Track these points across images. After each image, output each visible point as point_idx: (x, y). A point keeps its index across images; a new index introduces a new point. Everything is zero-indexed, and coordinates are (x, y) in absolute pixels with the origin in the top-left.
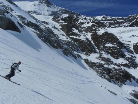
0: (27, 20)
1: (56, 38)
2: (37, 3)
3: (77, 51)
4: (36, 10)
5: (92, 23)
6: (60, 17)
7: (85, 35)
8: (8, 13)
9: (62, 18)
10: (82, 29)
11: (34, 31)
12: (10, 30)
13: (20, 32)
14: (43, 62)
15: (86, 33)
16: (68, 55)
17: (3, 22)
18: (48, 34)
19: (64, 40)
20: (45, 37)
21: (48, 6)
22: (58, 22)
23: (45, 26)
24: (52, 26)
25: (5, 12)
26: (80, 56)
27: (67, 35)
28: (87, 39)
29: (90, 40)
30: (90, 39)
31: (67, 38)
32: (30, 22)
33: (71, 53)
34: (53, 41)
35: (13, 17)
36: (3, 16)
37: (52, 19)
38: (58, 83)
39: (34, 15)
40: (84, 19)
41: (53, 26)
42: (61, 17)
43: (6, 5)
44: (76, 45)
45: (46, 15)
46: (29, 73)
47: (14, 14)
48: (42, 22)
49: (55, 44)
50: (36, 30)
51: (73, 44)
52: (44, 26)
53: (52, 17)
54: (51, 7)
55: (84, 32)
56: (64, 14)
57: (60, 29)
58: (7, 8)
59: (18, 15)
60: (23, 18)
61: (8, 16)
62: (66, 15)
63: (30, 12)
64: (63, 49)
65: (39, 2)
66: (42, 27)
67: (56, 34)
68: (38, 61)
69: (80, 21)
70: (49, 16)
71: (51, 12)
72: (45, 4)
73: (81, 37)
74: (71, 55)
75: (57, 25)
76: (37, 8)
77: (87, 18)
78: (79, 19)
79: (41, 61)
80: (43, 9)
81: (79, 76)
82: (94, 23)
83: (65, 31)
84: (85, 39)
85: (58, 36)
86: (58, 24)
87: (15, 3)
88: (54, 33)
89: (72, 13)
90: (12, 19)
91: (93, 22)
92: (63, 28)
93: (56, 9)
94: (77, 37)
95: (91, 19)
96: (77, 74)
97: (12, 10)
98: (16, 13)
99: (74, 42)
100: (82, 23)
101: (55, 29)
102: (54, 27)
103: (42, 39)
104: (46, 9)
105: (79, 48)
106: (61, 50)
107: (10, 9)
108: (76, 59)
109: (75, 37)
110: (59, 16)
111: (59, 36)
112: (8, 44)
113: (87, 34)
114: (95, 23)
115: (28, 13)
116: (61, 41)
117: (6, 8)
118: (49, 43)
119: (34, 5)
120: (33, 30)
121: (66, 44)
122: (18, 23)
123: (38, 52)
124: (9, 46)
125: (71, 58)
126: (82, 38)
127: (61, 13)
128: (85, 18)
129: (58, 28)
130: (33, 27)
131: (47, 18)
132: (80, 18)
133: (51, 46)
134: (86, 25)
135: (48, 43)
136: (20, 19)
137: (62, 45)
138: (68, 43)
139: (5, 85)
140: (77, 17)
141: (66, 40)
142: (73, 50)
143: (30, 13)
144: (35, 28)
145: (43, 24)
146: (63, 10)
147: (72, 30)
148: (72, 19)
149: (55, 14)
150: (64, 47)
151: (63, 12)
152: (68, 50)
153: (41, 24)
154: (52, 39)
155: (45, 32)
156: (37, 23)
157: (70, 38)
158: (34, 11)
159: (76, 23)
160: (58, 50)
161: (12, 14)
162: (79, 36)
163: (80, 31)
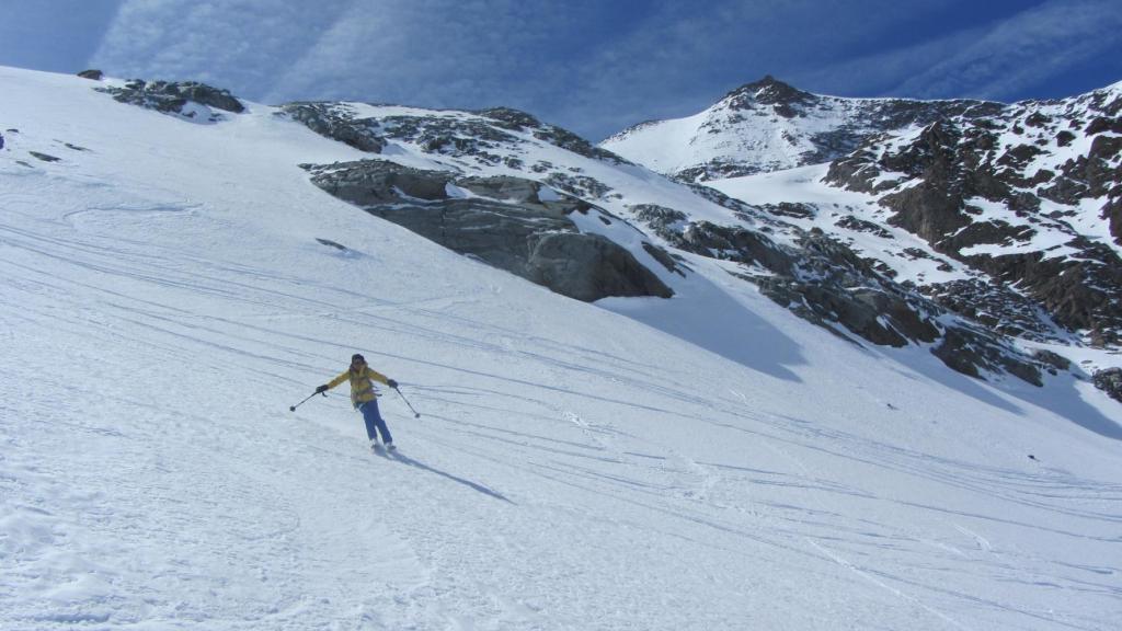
0: (690, 220)
1: (875, 281)
2: (723, 110)
3: (1034, 330)
4: (724, 154)
5: (1090, 131)
6: (874, 156)
7: (1064, 218)
8: (585, 208)
9: (886, 155)
10: (1034, 191)
11: (742, 272)
12: (615, 294)
13: (667, 293)
14: (834, 436)
15: (1065, 208)
16: (981, 371)
17: (572, 262)
18: (827, 267)
19: (928, 282)
20: (808, 291)
21: (787, 112)
22: (866, 188)
23: (798, 230)
24: (837, 219)
25: (571, 211)
26: (1061, 363)
27: (940, 249)
28: (1080, 241)
29: (1105, 247)
30: (1108, 239)
31: (947, 268)
32: (709, 226)
33: (994, 354)
34: (861, 302)
35: (614, 224)
36: (564, 231)
37: (827, 179)
38: (955, 550)
39: (722, 184)
40: (1030, 122)
41: (844, 214)
42: (880, 153)
43: (564, 171)
44: (1016, 298)
45: (790, 167)
46: (765, 516)
47: (614, 206)
48: (771, 208)
49: (882, 321)
50: (749, 262)
51: (994, 293)
52: (790, 230)
53: (824, 169)
54: (803, 115)
55: (1047, 206)
56: (891, 133)
57: (890, 221)
58: (577, 187)
59: (639, 207)
60: (665, 218)
61: (587, 223)
62: (910, 134)
63: (694, 172)
64: (938, 342)
65: (731, 106)
66: (782, 238)
67: (872, 261)
68: (803, 438)
69: (1007, 140)
70: (807, 167)
71: (812, 140)
72: (769, 108)
73: (1034, 239)
74: (1001, 367)
75: (867, 205)
76: (729, 143)
77: (1045, 111)
78: (994, 132)
79: (818, 433)
80: (760, 136)
81: (1091, 493)
82: (1106, 129)
83: (924, 227)
84: (1067, 244)
85: (883, 267)
86: (867, 196)
87: (609, 146)
88: (861, 256)
89: (944, 111)
90: (613, 233)
91: (1098, 126)
92: (907, 214)
93: (837, 113)
94: (1008, 244)
95: (1076, 108)
96: (1067, 480)
97: (599, 189)
98: (625, 201)
99: (998, 281)
100: (1026, 153)
101: (860, 229)
102: (851, 218)
103: (793, 305)
104: (779, 134)
105: (1040, 311)
106: (922, 344)
107: (590, 187)
108: (1040, 385)
109: (995, 250)
110: (867, 149)
111: (894, 263)
112: (619, 372)
113: (1071, 214)
114: (1115, 131)
115: (686, 180)
116: (913, 292)
117: (569, 188)
118: (841, 319)
119: (709, 128)
120: (733, 266)
121: (948, 304)
122: (649, 248)
123: (792, 384)
124: (628, 381)
125: (1002, 386)
126: (1048, 242)
127: (872, 131)
128: (1037, 115)
129: (876, 221)
130: (728, 252)
131: (800, 181)
132: (1000, 122)
133: (858, 332)
134: (1055, 158)
135: (835, 320)
136: (651, 226)
137: (923, 315)
138: (959, 298)
139: (664, 602)
140: (979, 124)
141: (943, 278)
142: (1002, 329)
143: (697, 180)
144: (744, 254)
145: (782, 218)
146: (878, 109)
147: (963, 212)
148: (953, 143)
149: (840, 145)
150: (939, 324)
151: (884, 119)
152: (970, 336)
153: (772, 222)
154: (852, 294)
155: (802, 262)
156: (746, 226)
157: (965, 260)
158: (714, 162)
159: (981, 163)
160: (904, 349)
161: (605, 212)
162: (1019, 238)
163: (1023, 205)
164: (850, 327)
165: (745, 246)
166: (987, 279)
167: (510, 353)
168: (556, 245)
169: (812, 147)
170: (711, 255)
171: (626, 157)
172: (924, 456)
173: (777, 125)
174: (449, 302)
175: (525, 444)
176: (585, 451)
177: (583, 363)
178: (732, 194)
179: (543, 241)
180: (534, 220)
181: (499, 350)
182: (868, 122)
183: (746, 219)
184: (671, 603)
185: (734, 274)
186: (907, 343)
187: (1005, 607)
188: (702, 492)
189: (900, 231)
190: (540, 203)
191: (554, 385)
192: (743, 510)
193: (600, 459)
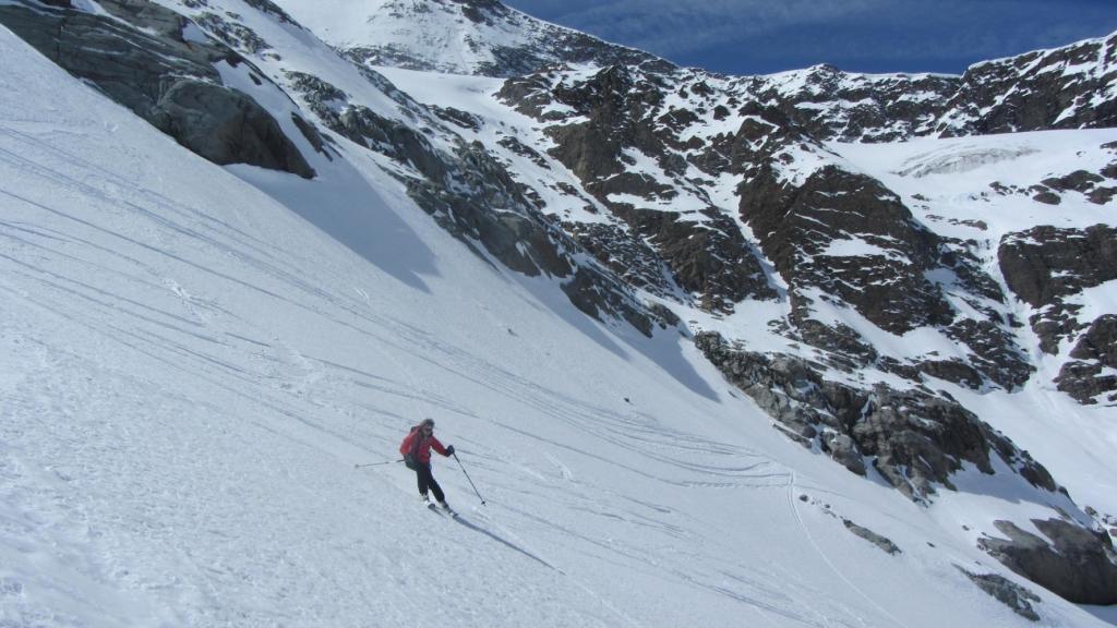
0: (350, 102)
1: (523, 207)
3: (656, 284)
4: (400, 42)
5: (743, 112)
6: (550, 84)
7: (704, 187)
8: (234, 60)
9: (560, 85)
10: (684, 155)
11: (392, 168)
12: (251, 162)
13: (308, 173)
15: (707, 177)
16: (602, 313)
17: (208, 116)
18: (479, 183)
19: (572, 219)
20: (456, 203)
21: (474, 16)
22: (535, 113)
23: (459, 139)
24: (501, 137)
25: (218, 59)
26: (672, 319)
27: (590, 190)
28: (712, 211)
29: (732, 221)
30: (736, 215)
31: (592, 210)
32: (368, 113)
33: (616, 300)
34: (505, 225)
35: (265, 86)
36: (205, 80)
37: (499, 95)
38: (540, 476)
39: (393, 73)
40: (695, 89)
41: (509, 134)
42: (556, 82)
43: (222, 14)
44: (647, 251)
45: (466, 73)
46: (363, 420)
47: (269, 67)
48: (438, 111)
49: (521, 248)
50: (403, 160)
51: (629, 242)
52: (451, 137)
53: (499, 84)
54: (490, 24)
55: (693, 172)
56: (570, 65)
57: (550, 152)
58: (231, 35)
59: (298, 74)
60: (324, 94)
61: (234, 78)
62: (587, 71)
63: (366, 53)
64: (569, 278)
66: (442, 144)
67: (525, 187)
68: (419, 348)
69: (673, 101)
70: (482, 78)
71: (493, 51)
72: (458, 7)
73: (675, 200)
74: (620, 313)
75: (532, 131)
76: (409, 32)
77: (711, 82)
78: (662, 90)
79: (435, 345)
80: (442, 33)
81: (670, 440)
82: (755, 113)
83: (581, 166)
84: (702, 211)
85: (535, 195)
86: (534, 122)
88: (516, 180)
89: (623, 57)
90: (262, 96)
91: (750, 109)
92: (568, 148)
93: (523, 31)
94: (651, 199)
95: (737, 87)
96: (652, 425)
97: (257, 44)
98: (282, 64)
99: (635, 233)
100: (685, 118)
101: (520, 153)
102: (514, 140)
103: (438, 213)
104: (462, 36)
105: (665, 268)
106: (554, 277)
107: (247, 39)
108: (650, 336)
109: (639, 203)
110: (544, 75)
111: (546, 194)
112: (238, 247)
113: (711, 184)
114: (763, 117)
115: (355, 58)
116: (556, 226)
117: (223, 34)
118: (482, 238)
119: (392, 10)
120: (385, 160)
122: (298, 120)
123: (420, 294)
124: (246, 258)
125: (615, 329)
126: (686, 206)
127: (553, 58)
128: (703, 84)
129: (537, 149)
130: (383, 145)
131: (473, 90)
132: (670, 83)
133: (495, 254)
134: (708, 129)
135: (475, 237)
136: (306, 98)
137: (561, 250)
138: (598, 240)
139: (222, 489)
140: (650, 78)
141: (587, 218)
142: (629, 278)
143: (368, 62)
144: (399, 151)
145: (447, 124)
146: (563, 38)
147: (619, 159)
148: (624, 90)
149: (519, 63)
150: (573, 262)
151: (567, 49)
152: (598, 278)
153: (435, 125)
154: (499, 215)
155: (456, 173)
156: (408, 122)
157: (610, 205)
158: (388, 48)
159: (645, 116)
160: (536, 278)
161: (257, 70)
162: (662, 196)
163: (673, 166)
164: (489, 248)
165: (403, 143)
166: (626, 228)
167: (114, 202)
168: (191, 93)
169: (491, 59)
170: (365, 145)
171: (294, 17)
172: (532, 384)
173: (460, 26)
174: (49, 128)
175: (110, 305)
176: (180, 324)
177: (199, 229)
178: (400, 86)
179: (178, 85)
180: (172, 59)
181: (101, 195)
182: (551, 48)
183: (409, 115)
184: (230, 491)
185: (384, 169)
186: (539, 274)
187: (571, 533)
188: (302, 387)
189: (557, 164)
190: (183, 41)
191: (160, 246)
192: (341, 411)
193: (196, 335)
